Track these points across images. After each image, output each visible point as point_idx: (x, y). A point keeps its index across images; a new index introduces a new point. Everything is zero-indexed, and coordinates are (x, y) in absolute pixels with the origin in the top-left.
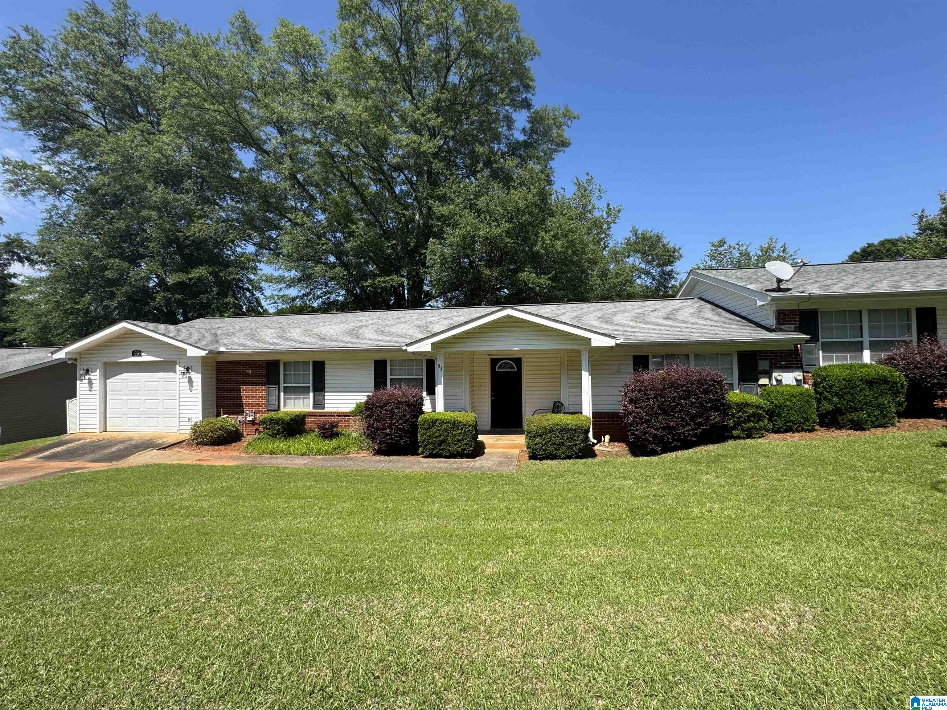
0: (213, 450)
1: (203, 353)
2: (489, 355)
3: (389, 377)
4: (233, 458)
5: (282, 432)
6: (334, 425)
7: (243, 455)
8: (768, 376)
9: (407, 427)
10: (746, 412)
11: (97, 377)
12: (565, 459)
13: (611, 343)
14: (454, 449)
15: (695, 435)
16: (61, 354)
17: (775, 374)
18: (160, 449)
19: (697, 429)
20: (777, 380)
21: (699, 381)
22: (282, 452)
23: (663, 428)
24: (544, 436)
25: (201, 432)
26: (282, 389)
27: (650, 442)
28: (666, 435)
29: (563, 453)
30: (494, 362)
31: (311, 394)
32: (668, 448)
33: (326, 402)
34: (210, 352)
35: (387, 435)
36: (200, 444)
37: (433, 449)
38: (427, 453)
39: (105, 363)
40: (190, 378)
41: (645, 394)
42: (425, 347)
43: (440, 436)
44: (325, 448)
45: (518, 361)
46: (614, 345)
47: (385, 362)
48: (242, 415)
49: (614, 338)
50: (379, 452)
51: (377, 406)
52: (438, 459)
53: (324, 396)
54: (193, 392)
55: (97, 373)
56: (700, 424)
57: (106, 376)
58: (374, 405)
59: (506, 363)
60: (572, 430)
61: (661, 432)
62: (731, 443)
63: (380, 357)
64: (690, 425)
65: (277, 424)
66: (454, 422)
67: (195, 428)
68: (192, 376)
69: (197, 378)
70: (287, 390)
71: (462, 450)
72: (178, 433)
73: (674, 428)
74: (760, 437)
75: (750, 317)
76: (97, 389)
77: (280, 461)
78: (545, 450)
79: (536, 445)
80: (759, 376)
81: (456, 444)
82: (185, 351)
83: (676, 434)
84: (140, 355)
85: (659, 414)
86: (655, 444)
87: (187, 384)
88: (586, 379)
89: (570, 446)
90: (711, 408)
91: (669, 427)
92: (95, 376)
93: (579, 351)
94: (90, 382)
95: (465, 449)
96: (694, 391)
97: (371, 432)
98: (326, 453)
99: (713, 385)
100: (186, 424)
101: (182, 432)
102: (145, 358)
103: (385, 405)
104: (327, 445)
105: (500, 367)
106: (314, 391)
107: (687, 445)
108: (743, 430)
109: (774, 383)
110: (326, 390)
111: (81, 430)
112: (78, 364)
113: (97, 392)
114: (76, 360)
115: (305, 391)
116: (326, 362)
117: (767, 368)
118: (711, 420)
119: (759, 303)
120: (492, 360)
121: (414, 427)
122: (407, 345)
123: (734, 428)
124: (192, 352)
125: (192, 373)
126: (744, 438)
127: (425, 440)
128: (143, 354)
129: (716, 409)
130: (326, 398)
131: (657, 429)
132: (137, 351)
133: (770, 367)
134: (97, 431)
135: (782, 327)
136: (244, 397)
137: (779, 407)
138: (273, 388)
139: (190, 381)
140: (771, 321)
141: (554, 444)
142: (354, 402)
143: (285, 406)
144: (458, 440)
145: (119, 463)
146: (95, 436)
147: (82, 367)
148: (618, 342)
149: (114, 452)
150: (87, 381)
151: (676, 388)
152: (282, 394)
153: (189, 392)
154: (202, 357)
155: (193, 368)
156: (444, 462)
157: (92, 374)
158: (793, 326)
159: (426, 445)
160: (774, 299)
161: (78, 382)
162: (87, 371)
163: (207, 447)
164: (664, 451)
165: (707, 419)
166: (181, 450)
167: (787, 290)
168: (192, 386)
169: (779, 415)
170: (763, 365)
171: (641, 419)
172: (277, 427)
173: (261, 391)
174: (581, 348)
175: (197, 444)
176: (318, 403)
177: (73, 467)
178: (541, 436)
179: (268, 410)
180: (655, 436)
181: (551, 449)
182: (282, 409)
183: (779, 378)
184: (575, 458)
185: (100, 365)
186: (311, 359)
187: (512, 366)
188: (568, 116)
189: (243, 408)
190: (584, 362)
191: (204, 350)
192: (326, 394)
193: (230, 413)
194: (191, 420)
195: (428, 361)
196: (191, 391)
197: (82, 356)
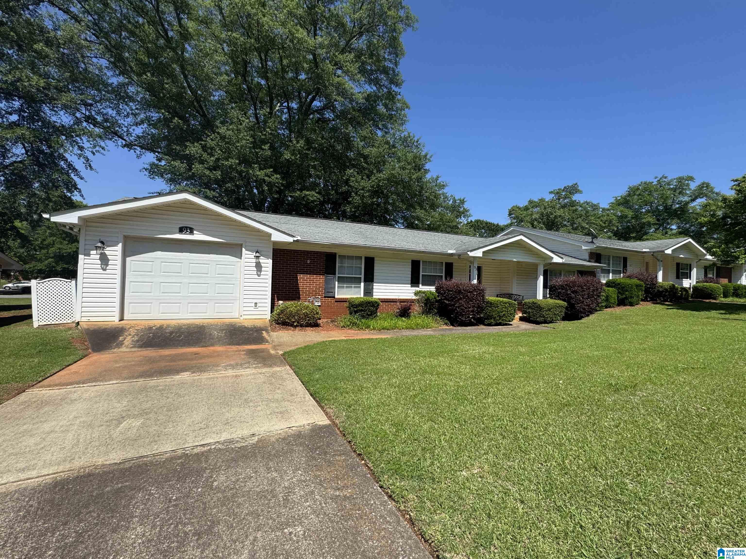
1: (288, 240)
3: (421, 274)
7: (363, 332)
11: (117, 253)
18: (272, 332)
26: (337, 278)
31: (362, 284)
33: (374, 290)
34: (299, 241)
39: (127, 237)
40: (259, 263)
42: (479, 253)
46: (561, 263)
47: (419, 262)
48: (298, 301)
54: (262, 277)
55: (117, 248)
57: (126, 253)
63: (417, 258)
68: (261, 261)
69: (267, 263)
70: (341, 280)
72: (242, 318)
76: (117, 267)
87: (255, 269)
88: (541, 280)
92: (115, 251)
93: (537, 264)
94: (104, 259)
100: (252, 309)
101: (246, 317)
102: (198, 236)
106: (365, 281)
110: (374, 281)
111: (84, 319)
112: (81, 234)
113: (117, 272)
115: (357, 281)
116: (375, 259)
119: (584, 248)
124: (278, 238)
125: (262, 257)
128: (195, 232)
130: (374, 287)
132: (187, 228)
134: (115, 319)
135: (591, 260)
138: (330, 277)
139: (259, 266)
140: (587, 257)
143: (338, 294)
147: (88, 238)
148: (563, 261)
150: (98, 257)
152: (337, 283)
153: (256, 277)
155: (263, 253)
157: (110, 248)
161: (81, 257)
162: (102, 244)
164: (584, 317)
168: (260, 271)
173: (319, 279)
176: (368, 292)
179: (325, 297)
182: (336, 296)
185: (121, 238)
186: (364, 254)
189: (300, 295)
190: (541, 270)
191: (293, 236)
192: (374, 284)
193: (285, 299)
194: (258, 305)
195: (447, 264)
196: (259, 276)
197: (89, 224)
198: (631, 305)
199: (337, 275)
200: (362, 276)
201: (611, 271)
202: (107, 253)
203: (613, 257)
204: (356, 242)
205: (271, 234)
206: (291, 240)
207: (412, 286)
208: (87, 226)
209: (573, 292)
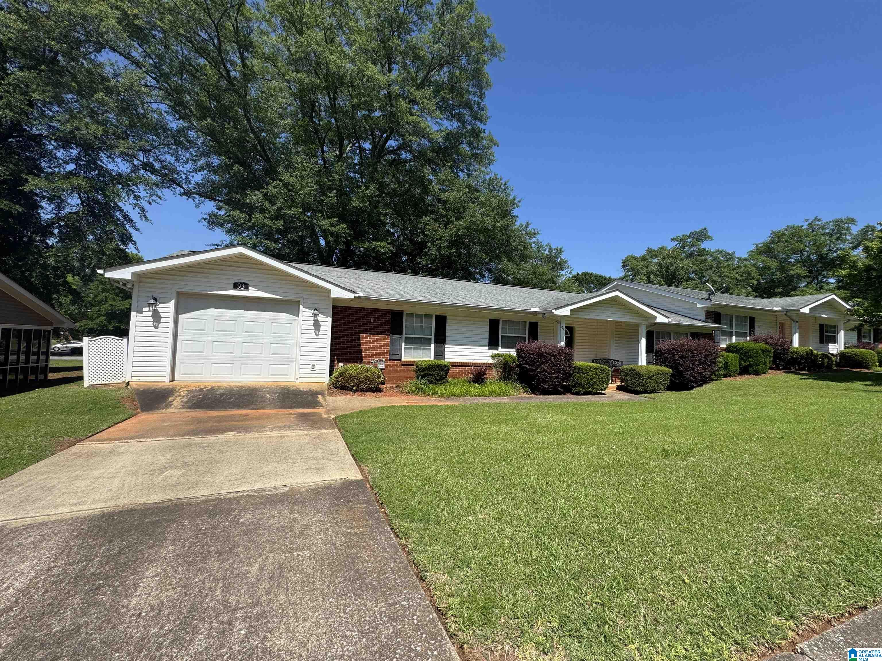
1: (349, 296)
3: (501, 335)
6: (485, 373)
11: (171, 310)
13: (666, 320)
26: (404, 339)
31: (433, 346)
33: (446, 353)
34: (361, 297)
39: (178, 293)
40: (317, 321)
42: (567, 312)
45: (571, 330)
46: (668, 322)
47: (498, 321)
48: (361, 363)
49: (668, 318)
54: (320, 336)
55: (170, 304)
57: (179, 310)
63: (494, 317)
68: (320, 319)
69: (326, 322)
70: (409, 341)
72: (297, 381)
76: (169, 325)
84: (246, 289)
87: (313, 328)
88: (643, 343)
91: (700, 373)
92: (167, 308)
94: (157, 317)
100: (309, 371)
101: (302, 380)
102: (253, 292)
106: (436, 342)
107: (702, 383)
110: (446, 342)
111: (134, 379)
112: (135, 290)
113: (169, 330)
114: (133, 283)
115: (427, 342)
116: (447, 317)
119: (699, 305)
122: (556, 309)
125: (320, 315)
126: (716, 380)
128: (250, 288)
130: (446, 349)
132: (241, 283)
134: (166, 380)
135: (708, 320)
138: (397, 337)
139: (317, 325)
143: (409, 356)
147: (142, 294)
148: (670, 320)
150: (150, 314)
152: (404, 344)
153: (314, 336)
158: (712, 320)
161: (133, 314)
162: (155, 301)
164: (695, 387)
168: (319, 330)
173: (385, 340)
176: (440, 354)
179: (390, 360)
182: (403, 359)
185: (175, 294)
186: (434, 312)
187: (567, 332)
189: (362, 357)
190: (643, 331)
191: (354, 292)
192: (446, 346)
193: (346, 361)
194: (316, 367)
195: (530, 323)
196: (317, 335)
197: (144, 280)
198: (757, 373)
199: (404, 335)
200: (433, 337)
201: (734, 333)
202: (160, 310)
203: (737, 317)
204: (426, 299)
205: (330, 290)
206: (352, 296)
207: (489, 349)
208: (140, 282)
209: (681, 357)
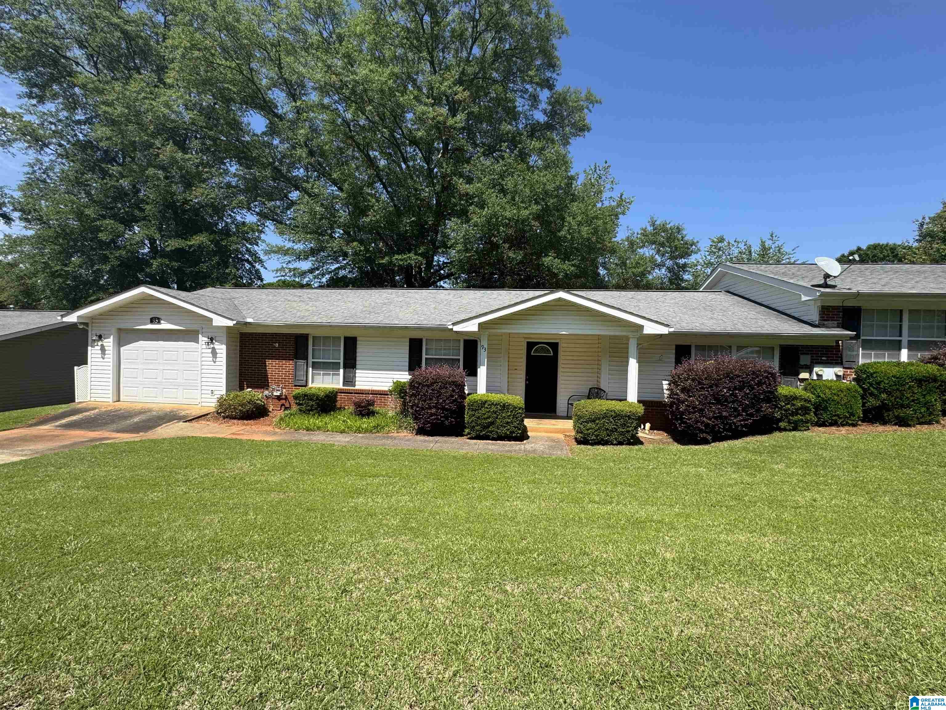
0: (244, 424)
1: (231, 323)
2: (525, 338)
3: (424, 356)
4: (266, 433)
5: (316, 409)
6: (371, 403)
7: (277, 430)
8: (808, 370)
9: (454, 407)
10: (794, 405)
11: (111, 344)
12: (617, 445)
13: (664, 330)
14: (503, 431)
15: (745, 426)
16: (73, 318)
17: (816, 369)
18: (186, 422)
19: (747, 420)
20: (818, 375)
21: (754, 373)
22: (319, 428)
23: (716, 418)
24: (597, 421)
25: (230, 405)
26: (310, 363)
27: (702, 431)
28: (717, 425)
29: (616, 439)
30: (530, 345)
31: (342, 371)
32: (718, 438)
33: (357, 379)
34: (238, 323)
35: (432, 415)
36: (227, 417)
37: (481, 431)
38: (473, 434)
39: (120, 330)
40: (213, 349)
41: (700, 383)
42: (472, 327)
43: (489, 418)
44: (365, 426)
45: (555, 346)
46: (667, 333)
47: (420, 341)
48: (267, 389)
49: (667, 326)
50: (421, 431)
51: (423, 386)
52: (485, 441)
53: (355, 373)
54: (217, 363)
55: (111, 339)
56: (751, 415)
57: (120, 343)
58: (420, 384)
59: (542, 348)
60: (626, 416)
61: (713, 422)
62: (777, 434)
63: (416, 335)
64: (742, 415)
65: (311, 400)
66: (504, 405)
67: (221, 402)
68: (216, 347)
69: (222, 349)
70: (315, 366)
71: (511, 432)
72: (200, 405)
73: (726, 417)
74: (805, 430)
75: (788, 312)
76: (111, 356)
77: (319, 437)
78: (597, 436)
79: (588, 430)
80: (801, 370)
81: (505, 427)
82: (211, 320)
83: (727, 423)
84: (159, 323)
85: (713, 403)
86: (706, 433)
87: (211, 355)
88: (633, 366)
89: (622, 432)
90: (763, 400)
91: (721, 417)
92: (109, 343)
93: (627, 338)
94: (103, 349)
95: (514, 432)
96: (749, 382)
97: (416, 411)
98: (366, 431)
99: (767, 377)
100: (209, 396)
101: (203, 404)
102: (164, 325)
103: (432, 384)
104: (366, 423)
105: (536, 351)
106: (345, 367)
107: (737, 435)
108: (789, 422)
109: (815, 377)
110: (357, 367)
111: (92, 399)
112: (90, 329)
113: (111, 360)
114: (86, 324)
115: (335, 366)
116: (358, 339)
117: (809, 364)
118: (762, 411)
119: (804, 298)
120: (528, 343)
121: (461, 408)
122: (454, 324)
123: (780, 420)
124: (219, 321)
125: (216, 343)
126: (790, 430)
127: (473, 421)
128: (162, 322)
129: (768, 400)
130: (357, 375)
131: (710, 419)
132: (155, 318)
133: (811, 362)
134: (110, 400)
135: (826, 323)
136: (269, 371)
137: (826, 401)
138: (301, 362)
139: (214, 353)
140: (815, 317)
141: (608, 429)
142: (391, 380)
143: (313, 382)
144: (508, 423)
145: (147, 434)
146: (109, 405)
147: (94, 332)
148: (672, 330)
149: (137, 423)
150: (99, 348)
151: (732, 378)
152: (310, 369)
153: (212, 363)
154: (228, 328)
155: (217, 339)
156: (493, 444)
157: (105, 340)
158: (836, 322)
159: (474, 427)
160: (823, 294)
161: (89, 348)
162: (100, 337)
163: (235, 421)
164: (714, 441)
165: (758, 411)
166: (208, 423)
167: (834, 287)
168: (216, 358)
169: (825, 409)
170: (805, 360)
171: (693, 408)
172: (311, 403)
173: (289, 365)
174: (630, 334)
175: (224, 418)
176: (349, 380)
177: (98, 436)
178: (594, 421)
179: (295, 386)
180: (707, 425)
181: (603, 434)
182: (310, 385)
183: (820, 373)
184: (627, 444)
185: (114, 330)
186: (342, 334)
187: (548, 350)
188: (591, 100)
189: (268, 383)
190: (633, 348)
191: (232, 319)
192: (357, 371)
193: (253, 387)
194: (215, 393)
195: (466, 343)
196: (215, 362)
197: (94, 321)
198: (904, 423)
199: (311, 360)
200: (341, 361)
201: (904, 343)
202: (105, 344)
203: (913, 312)
207: (409, 374)
208: (92, 323)
